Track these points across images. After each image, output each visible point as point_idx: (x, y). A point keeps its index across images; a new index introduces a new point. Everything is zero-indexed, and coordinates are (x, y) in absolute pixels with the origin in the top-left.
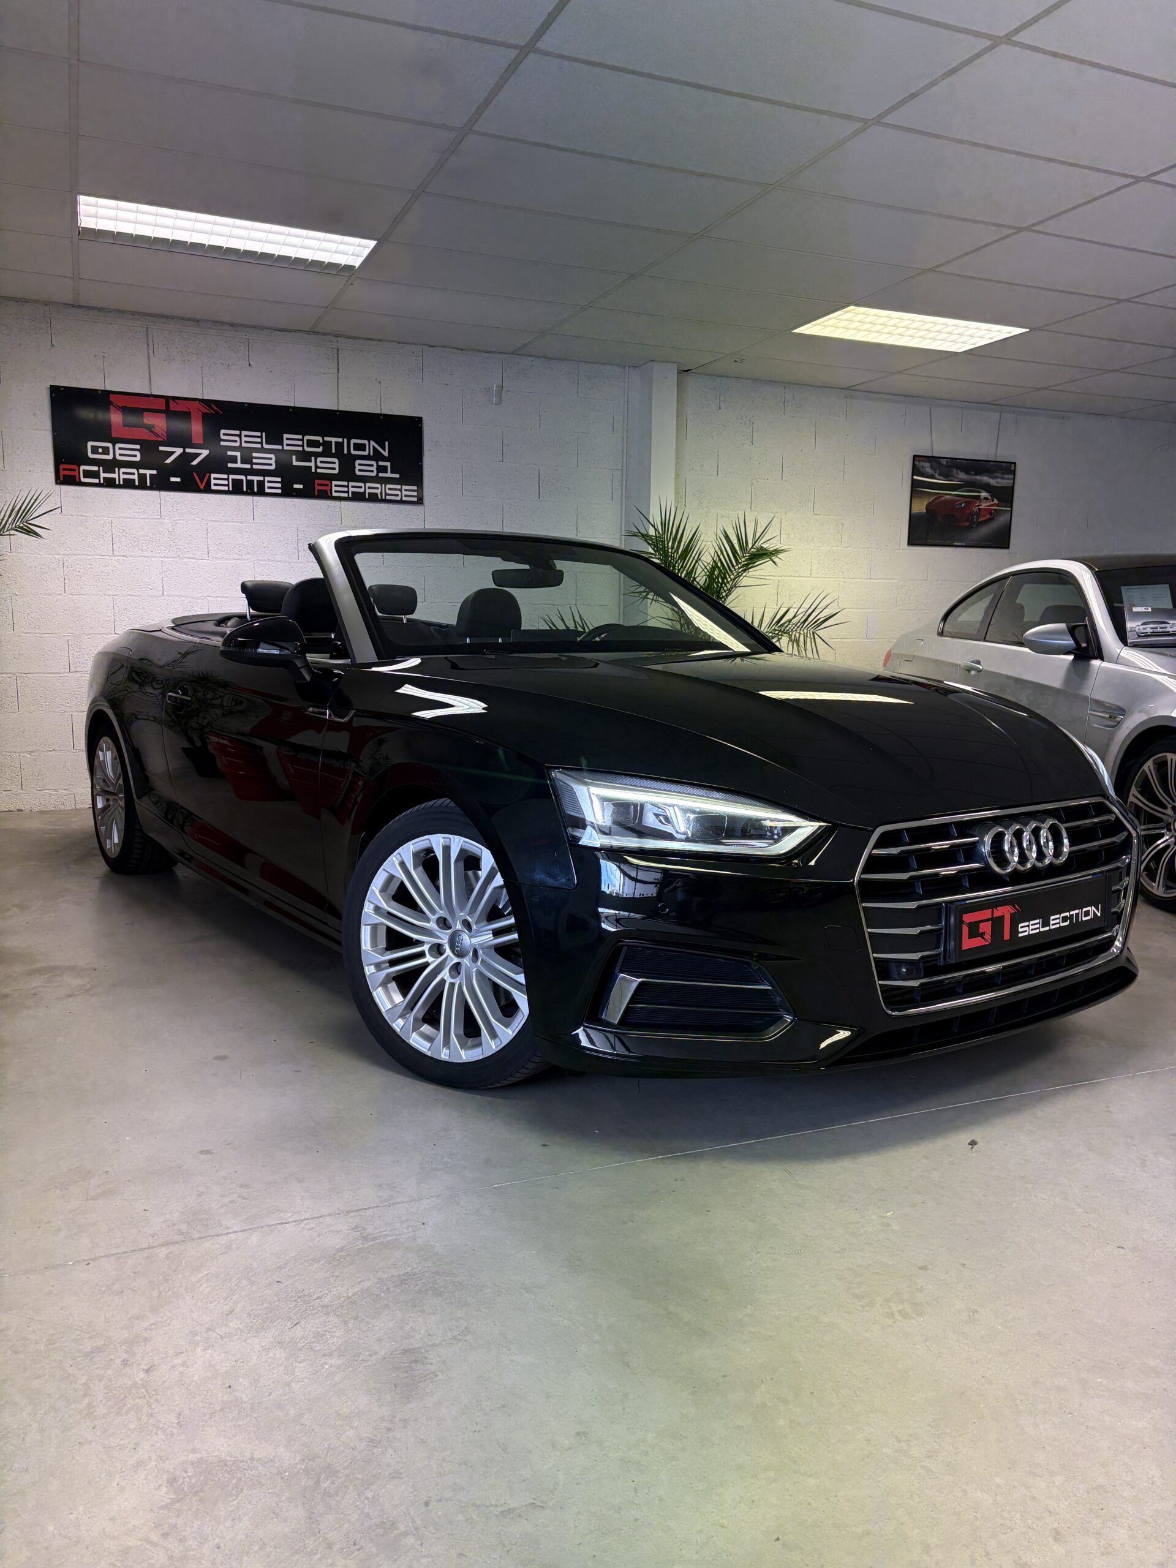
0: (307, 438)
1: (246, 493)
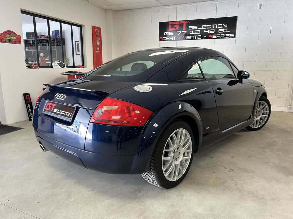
0: (208, 25)
1: (193, 39)
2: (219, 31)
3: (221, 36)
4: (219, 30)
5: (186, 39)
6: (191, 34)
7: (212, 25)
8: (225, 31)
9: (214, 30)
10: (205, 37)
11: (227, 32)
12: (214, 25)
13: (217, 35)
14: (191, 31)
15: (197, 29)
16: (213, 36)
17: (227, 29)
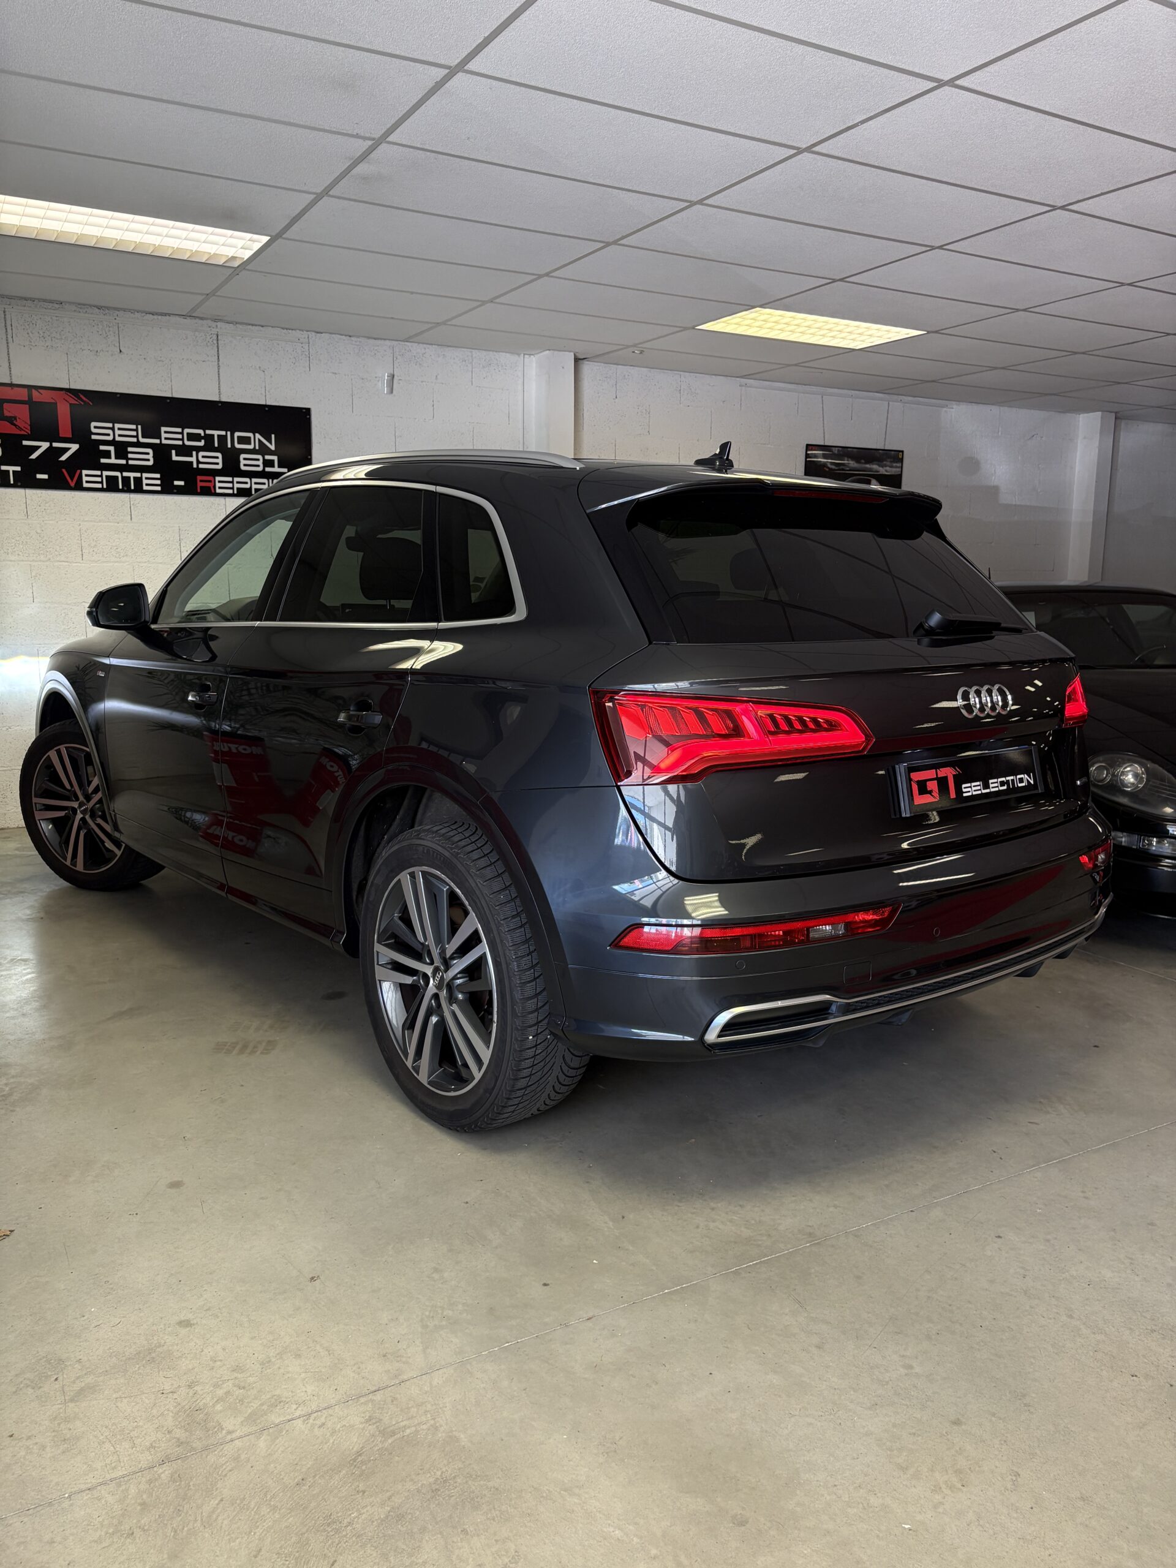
0: (187, 431)
1: (122, 491)
2: (243, 462)
3: (254, 484)
4: (242, 456)
5: (79, 487)
6: (103, 461)
7: (208, 432)
8: (270, 463)
9: (219, 455)
10: (182, 483)
11: (276, 469)
12: (216, 433)
13: (236, 479)
14: (102, 448)
15: (135, 440)
16: (218, 485)
17: (275, 458)
